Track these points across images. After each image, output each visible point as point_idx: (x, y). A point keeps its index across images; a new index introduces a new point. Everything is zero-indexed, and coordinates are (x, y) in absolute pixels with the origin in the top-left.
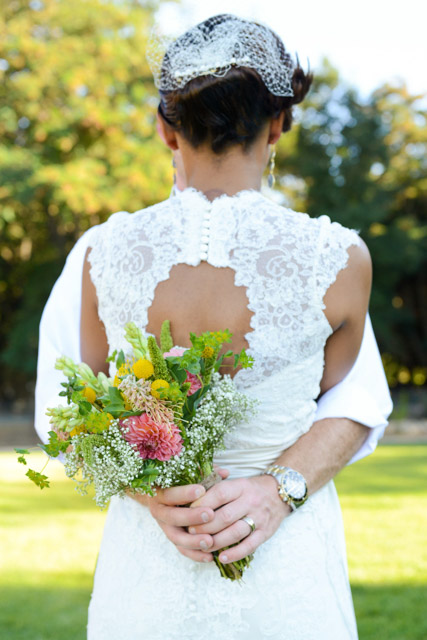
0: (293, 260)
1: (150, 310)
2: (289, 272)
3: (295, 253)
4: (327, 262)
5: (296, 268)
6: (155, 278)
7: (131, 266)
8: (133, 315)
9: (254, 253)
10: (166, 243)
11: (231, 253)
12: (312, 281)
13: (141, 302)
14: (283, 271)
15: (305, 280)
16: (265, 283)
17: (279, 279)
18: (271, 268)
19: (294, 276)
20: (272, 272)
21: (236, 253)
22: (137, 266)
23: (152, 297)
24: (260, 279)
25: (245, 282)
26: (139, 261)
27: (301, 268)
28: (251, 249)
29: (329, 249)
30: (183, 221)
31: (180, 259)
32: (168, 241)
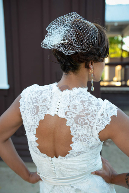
0: (88, 119)
1: (37, 129)
2: (86, 124)
3: (89, 117)
4: (101, 121)
5: (89, 122)
6: (39, 118)
7: (32, 112)
8: (32, 129)
9: (74, 114)
10: (44, 105)
11: (66, 113)
12: (94, 128)
13: (34, 126)
14: (84, 123)
15: (92, 127)
16: (77, 126)
17: (82, 125)
18: (79, 121)
19: (88, 125)
20: (80, 123)
21: (68, 113)
22: (33, 113)
23: (38, 125)
24: (75, 124)
25: (70, 125)
26: (35, 111)
27: (90, 122)
28: (73, 113)
29: (102, 116)
30: (51, 98)
31: (48, 113)
32: (45, 105)
